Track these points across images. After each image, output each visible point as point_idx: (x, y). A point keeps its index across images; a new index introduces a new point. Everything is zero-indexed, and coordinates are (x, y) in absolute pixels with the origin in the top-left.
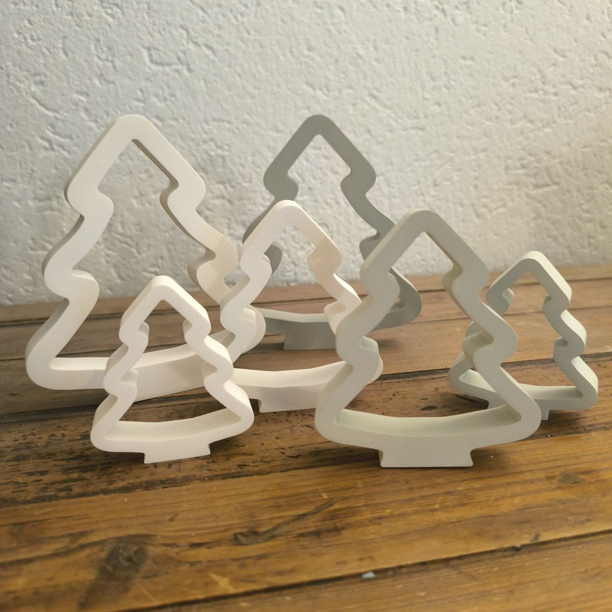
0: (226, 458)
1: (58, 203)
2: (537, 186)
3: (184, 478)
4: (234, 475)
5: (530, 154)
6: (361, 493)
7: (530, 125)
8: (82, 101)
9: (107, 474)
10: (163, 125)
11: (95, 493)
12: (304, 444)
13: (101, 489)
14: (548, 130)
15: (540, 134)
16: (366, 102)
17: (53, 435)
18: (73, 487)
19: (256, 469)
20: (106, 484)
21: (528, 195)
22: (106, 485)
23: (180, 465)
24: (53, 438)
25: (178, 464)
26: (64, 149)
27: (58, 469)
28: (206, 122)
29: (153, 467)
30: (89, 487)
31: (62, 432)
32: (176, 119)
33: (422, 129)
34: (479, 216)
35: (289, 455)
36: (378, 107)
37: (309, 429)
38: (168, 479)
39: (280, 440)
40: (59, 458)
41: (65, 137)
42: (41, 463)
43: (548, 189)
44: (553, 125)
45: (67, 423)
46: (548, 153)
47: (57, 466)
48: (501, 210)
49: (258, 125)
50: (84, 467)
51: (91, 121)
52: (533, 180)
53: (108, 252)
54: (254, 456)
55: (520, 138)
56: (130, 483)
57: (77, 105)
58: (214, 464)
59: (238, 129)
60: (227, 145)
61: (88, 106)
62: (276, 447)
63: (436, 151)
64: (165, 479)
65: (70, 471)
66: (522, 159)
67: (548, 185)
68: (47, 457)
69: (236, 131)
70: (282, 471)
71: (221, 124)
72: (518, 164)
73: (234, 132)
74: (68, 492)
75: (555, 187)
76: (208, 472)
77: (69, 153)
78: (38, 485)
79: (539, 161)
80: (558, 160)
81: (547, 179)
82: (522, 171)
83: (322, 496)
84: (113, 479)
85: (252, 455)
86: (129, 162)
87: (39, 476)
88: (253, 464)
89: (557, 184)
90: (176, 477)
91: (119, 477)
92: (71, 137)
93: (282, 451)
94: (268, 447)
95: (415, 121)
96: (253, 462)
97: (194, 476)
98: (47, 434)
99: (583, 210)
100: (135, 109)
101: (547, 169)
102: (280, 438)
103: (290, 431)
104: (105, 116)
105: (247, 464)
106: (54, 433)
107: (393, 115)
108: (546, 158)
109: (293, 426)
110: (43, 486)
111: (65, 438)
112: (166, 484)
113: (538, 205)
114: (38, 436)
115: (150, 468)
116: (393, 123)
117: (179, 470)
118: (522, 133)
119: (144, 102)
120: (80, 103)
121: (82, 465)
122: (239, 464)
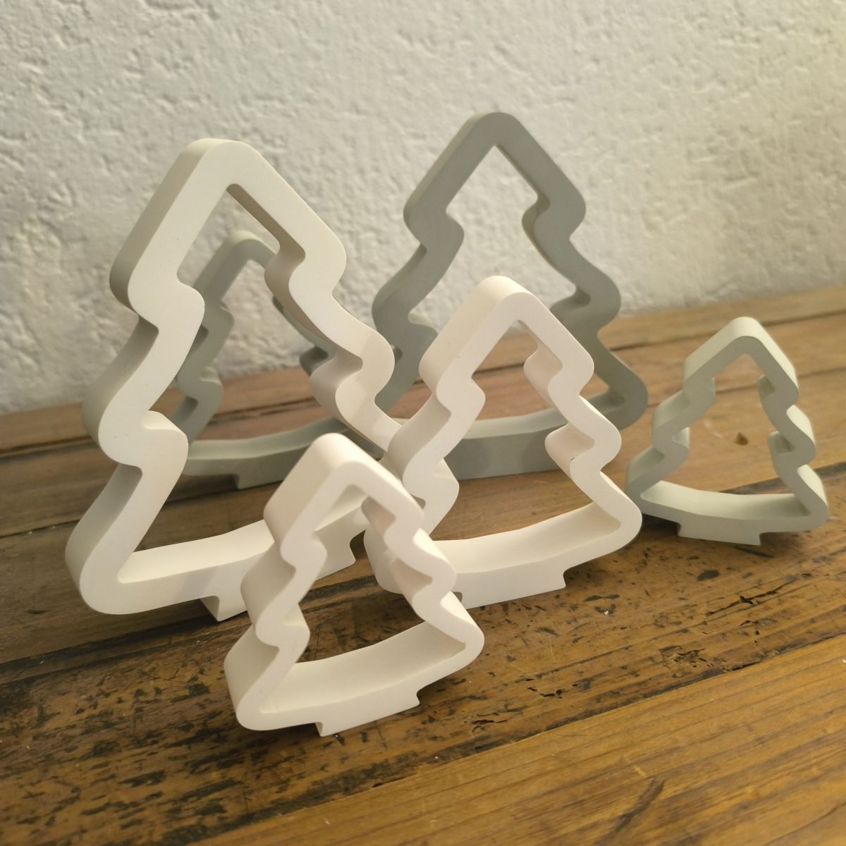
0: (447, 711)
1: (12, 248)
2: (729, 179)
3: (400, 759)
4: (478, 744)
5: (721, 132)
6: (691, 760)
7: (721, 89)
8: (36, 74)
9: (269, 768)
10: (176, 109)
11: (266, 813)
12: (556, 667)
13: (273, 802)
14: (746, 95)
15: (735, 101)
16: (491, 60)
17: (139, 693)
18: (221, 803)
19: (506, 728)
20: (275, 789)
21: (718, 194)
22: (278, 792)
23: (380, 733)
24: (142, 698)
25: (376, 731)
26: (13, 158)
27: (179, 764)
28: (245, 100)
29: (338, 743)
30: (250, 800)
31: (152, 683)
32: (196, 99)
33: (571, 100)
34: (651, 227)
35: (545, 694)
36: (509, 68)
37: (550, 636)
38: (375, 767)
39: (515, 661)
40: (170, 740)
41: (13, 137)
42: (144, 757)
43: (744, 183)
44: (754, 88)
45: (153, 664)
46: (745, 129)
47: (175, 759)
48: (682, 217)
49: (328, 102)
50: (222, 756)
51: (53, 107)
52: (723, 171)
53: (102, 321)
54: (490, 700)
55: (707, 109)
56: (315, 783)
57: (28, 81)
58: (434, 723)
59: (297, 111)
60: (281, 137)
61: (48, 82)
62: (516, 679)
63: (593, 134)
64: (370, 767)
65: (203, 767)
66: (710, 140)
67: (743, 177)
68: (149, 741)
69: (293, 114)
70: (549, 729)
71: (268, 103)
72: (704, 148)
73: (290, 116)
74: (218, 815)
75: (752, 180)
76: (432, 742)
77: (22, 163)
78: (159, 804)
79: (733, 142)
80: (757, 140)
81: (743, 169)
82: (709, 159)
83: (636, 774)
84: (283, 777)
85: (485, 698)
86: (124, 173)
87: (152, 784)
88: (496, 719)
89: (755, 174)
90: (386, 760)
91: (290, 770)
92: (22, 137)
93: (529, 684)
94: (505, 680)
95: (562, 88)
96: (495, 714)
97: (415, 755)
98: (128, 691)
99: (787, 210)
100: (127, 84)
101: (743, 153)
102: (514, 659)
103: (523, 644)
104: (78, 98)
105: (488, 718)
106: (140, 686)
107: (530, 80)
108: (741, 136)
109: (523, 633)
110: (169, 806)
111: (163, 697)
112: (376, 778)
113: (731, 207)
114: (114, 698)
115: (333, 745)
116: (530, 91)
117: (385, 745)
118: (711, 101)
119: (141, 72)
120: (34, 78)
121: (216, 752)
122: (475, 720)
